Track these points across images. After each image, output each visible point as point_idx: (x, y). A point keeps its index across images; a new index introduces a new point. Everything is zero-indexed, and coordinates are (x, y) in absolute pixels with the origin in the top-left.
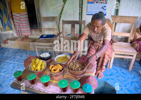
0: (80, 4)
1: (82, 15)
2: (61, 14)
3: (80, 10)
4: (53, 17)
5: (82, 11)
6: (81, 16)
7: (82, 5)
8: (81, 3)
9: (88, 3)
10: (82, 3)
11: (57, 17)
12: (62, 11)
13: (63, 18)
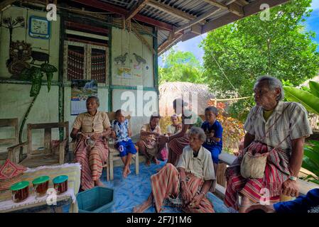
0: (59, 101)
1: (63, 116)
2: (26, 116)
3: (59, 109)
4: (8, 120)
5: (63, 110)
6: (61, 117)
7: (63, 103)
8: (61, 100)
9: (72, 100)
10: (63, 101)
11: (17, 119)
12: (28, 111)
13: (30, 120)
